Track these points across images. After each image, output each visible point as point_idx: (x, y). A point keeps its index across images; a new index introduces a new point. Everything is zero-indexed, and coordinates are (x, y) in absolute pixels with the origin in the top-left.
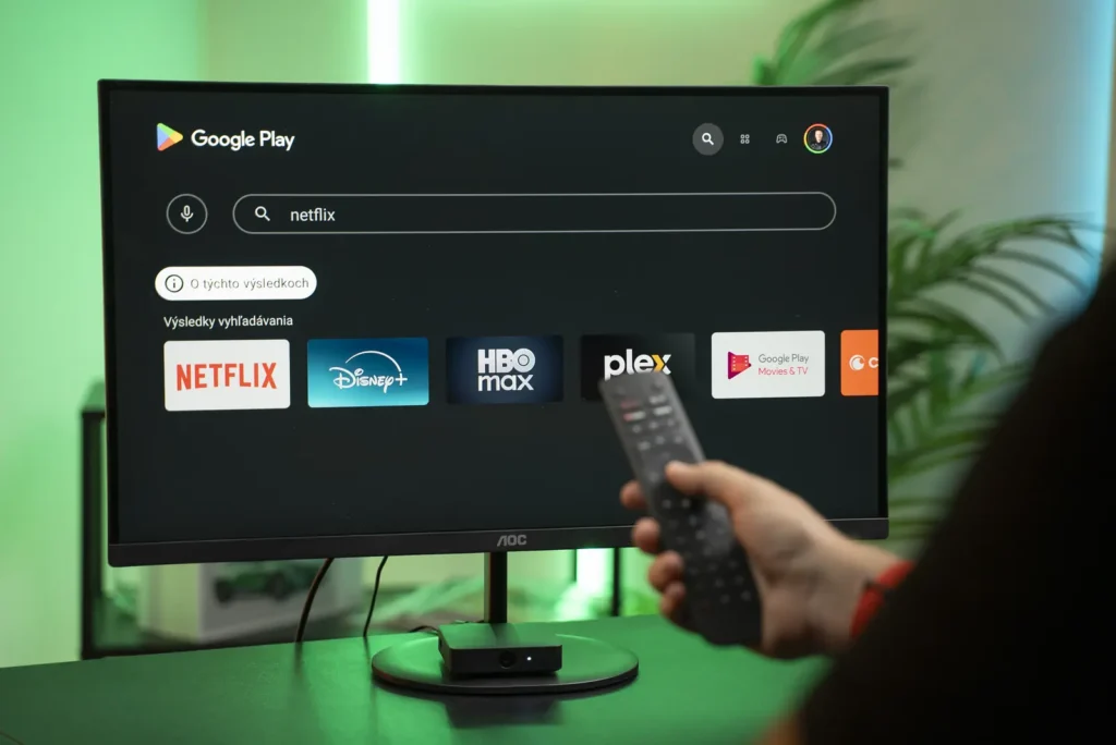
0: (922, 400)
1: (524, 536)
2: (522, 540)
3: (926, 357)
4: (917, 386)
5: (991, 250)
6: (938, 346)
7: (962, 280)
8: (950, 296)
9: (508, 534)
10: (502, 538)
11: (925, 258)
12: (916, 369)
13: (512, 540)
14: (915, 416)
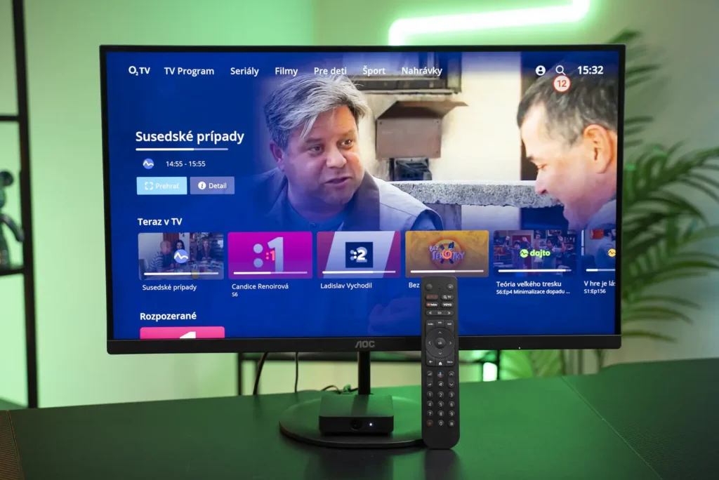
0: (662, 244)
1: (373, 342)
2: (372, 344)
3: (664, 222)
4: (658, 237)
5: (700, 165)
6: (672, 216)
7: (684, 181)
8: (677, 189)
9: (362, 340)
10: (358, 343)
11: (663, 170)
12: (659, 228)
13: (365, 344)
14: (658, 252)
